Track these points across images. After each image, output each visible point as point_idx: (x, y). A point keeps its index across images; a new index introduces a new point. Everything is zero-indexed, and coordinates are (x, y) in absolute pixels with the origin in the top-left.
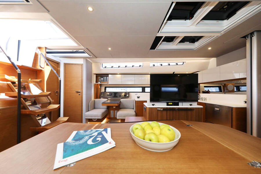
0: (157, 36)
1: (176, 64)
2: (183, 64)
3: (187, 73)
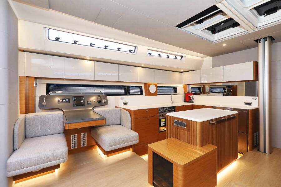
0: (216, 5)
1: (175, 57)
2: (181, 59)
3: (182, 71)
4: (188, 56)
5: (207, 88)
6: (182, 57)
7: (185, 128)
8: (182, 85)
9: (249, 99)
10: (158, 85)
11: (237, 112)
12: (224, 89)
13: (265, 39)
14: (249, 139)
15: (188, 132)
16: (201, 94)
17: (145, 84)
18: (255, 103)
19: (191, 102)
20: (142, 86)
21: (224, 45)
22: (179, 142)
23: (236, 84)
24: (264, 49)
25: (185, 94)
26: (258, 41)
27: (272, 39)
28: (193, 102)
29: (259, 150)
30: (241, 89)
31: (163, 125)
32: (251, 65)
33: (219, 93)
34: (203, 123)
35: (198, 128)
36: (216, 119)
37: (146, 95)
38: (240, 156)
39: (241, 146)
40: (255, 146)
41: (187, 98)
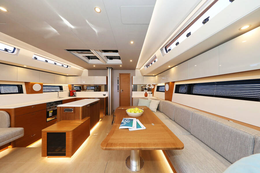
0: (89, 49)
1: (62, 65)
2: (67, 67)
3: (68, 75)
4: (72, 67)
5: (85, 87)
6: (68, 66)
7: (73, 112)
8: (67, 85)
9: (105, 93)
10: (44, 85)
11: (99, 99)
12: (95, 87)
13: (110, 68)
14: (104, 111)
15: (74, 114)
16: (81, 91)
17: (26, 83)
18: (107, 94)
19: (74, 96)
20: (21, 85)
21: (94, 66)
22: (67, 121)
23: (100, 85)
24: (109, 71)
25: (70, 91)
26: (108, 68)
27: (112, 69)
28: (76, 96)
29: (108, 115)
30: (103, 88)
31: (51, 115)
32: (105, 77)
33: (92, 89)
34: (83, 107)
35: (81, 110)
36: (90, 104)
37: (27, 93)
38: (100, 119)
39: (101, 115)
40: (107, 114)
41: (71, 93)
